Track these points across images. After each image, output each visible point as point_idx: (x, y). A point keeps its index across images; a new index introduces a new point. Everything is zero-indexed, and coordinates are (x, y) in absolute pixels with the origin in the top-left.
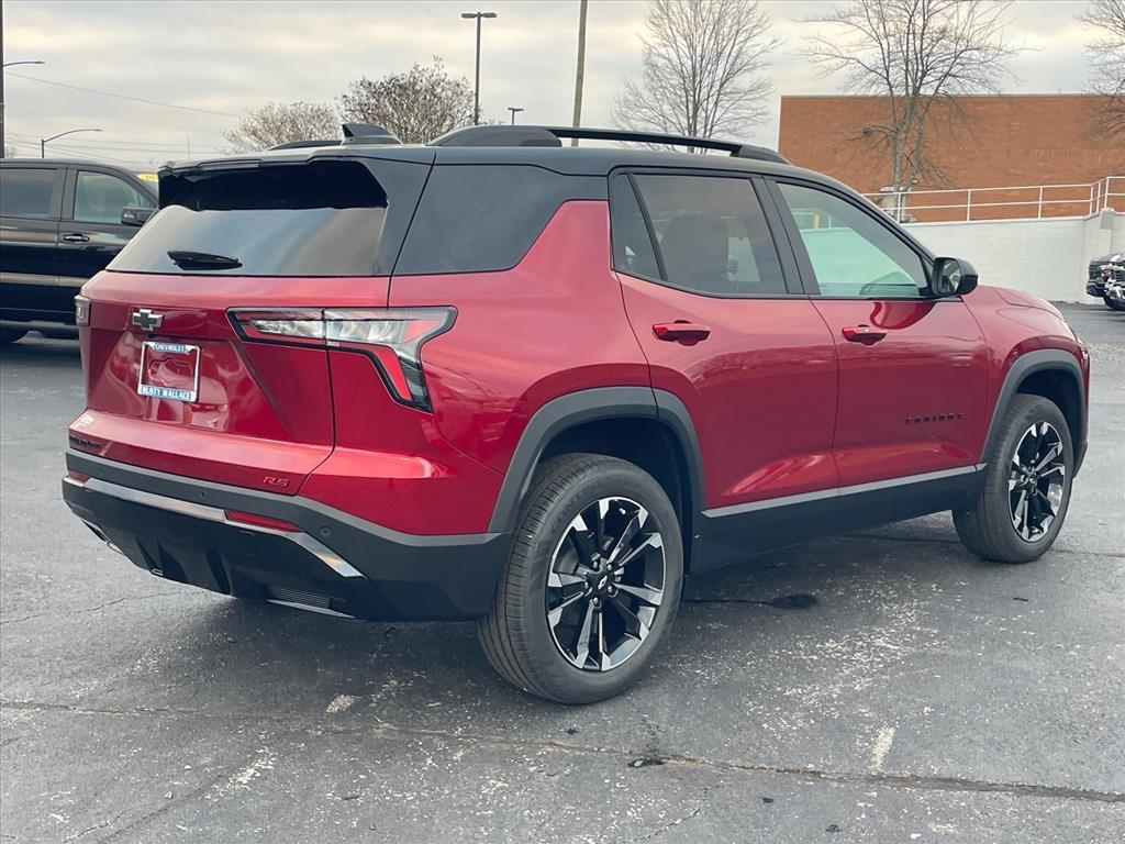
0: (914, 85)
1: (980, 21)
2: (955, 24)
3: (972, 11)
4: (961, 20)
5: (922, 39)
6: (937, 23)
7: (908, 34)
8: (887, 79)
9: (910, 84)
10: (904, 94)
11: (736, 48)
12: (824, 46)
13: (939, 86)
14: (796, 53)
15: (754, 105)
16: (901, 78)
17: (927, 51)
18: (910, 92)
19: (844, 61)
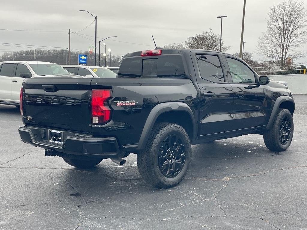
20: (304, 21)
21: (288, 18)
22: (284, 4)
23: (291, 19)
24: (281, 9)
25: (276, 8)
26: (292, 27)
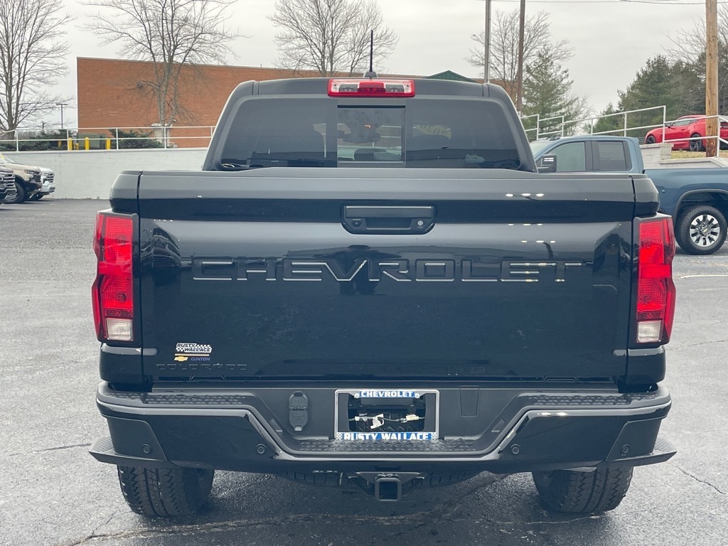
0: (169, 55)
1: (210, 15)
2: (193, 16)
3: (203, 8)
4: (197, 14)
5: (172, 24)
6: (181, 13)
7: (163, 19)
8: (150, 49)
9: (167, 53)
10: (162, 61)
11: (38, 20)
12: (104, 23)
13: (186, 56)
14: (84, 26)
15: (55, 61)
16: (160, 49)
17: (176, 32)
18: (167, 59)
19: (120, 34)
20: (56, 22)
26: (28, 32)
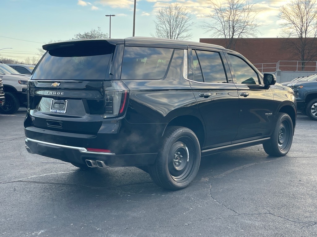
1: (251, 17)
3: (248, 14)
8: (224, 33)
10: (229, 38)
11: (182, 25)
13: (239, 35)
16: (228, 33)
20: (188, 25)
21: (174, 21)
22: (170, 8)
23: (177, 23)
24: (168, 12)
25: (163, 11)
26: (178, 30)
